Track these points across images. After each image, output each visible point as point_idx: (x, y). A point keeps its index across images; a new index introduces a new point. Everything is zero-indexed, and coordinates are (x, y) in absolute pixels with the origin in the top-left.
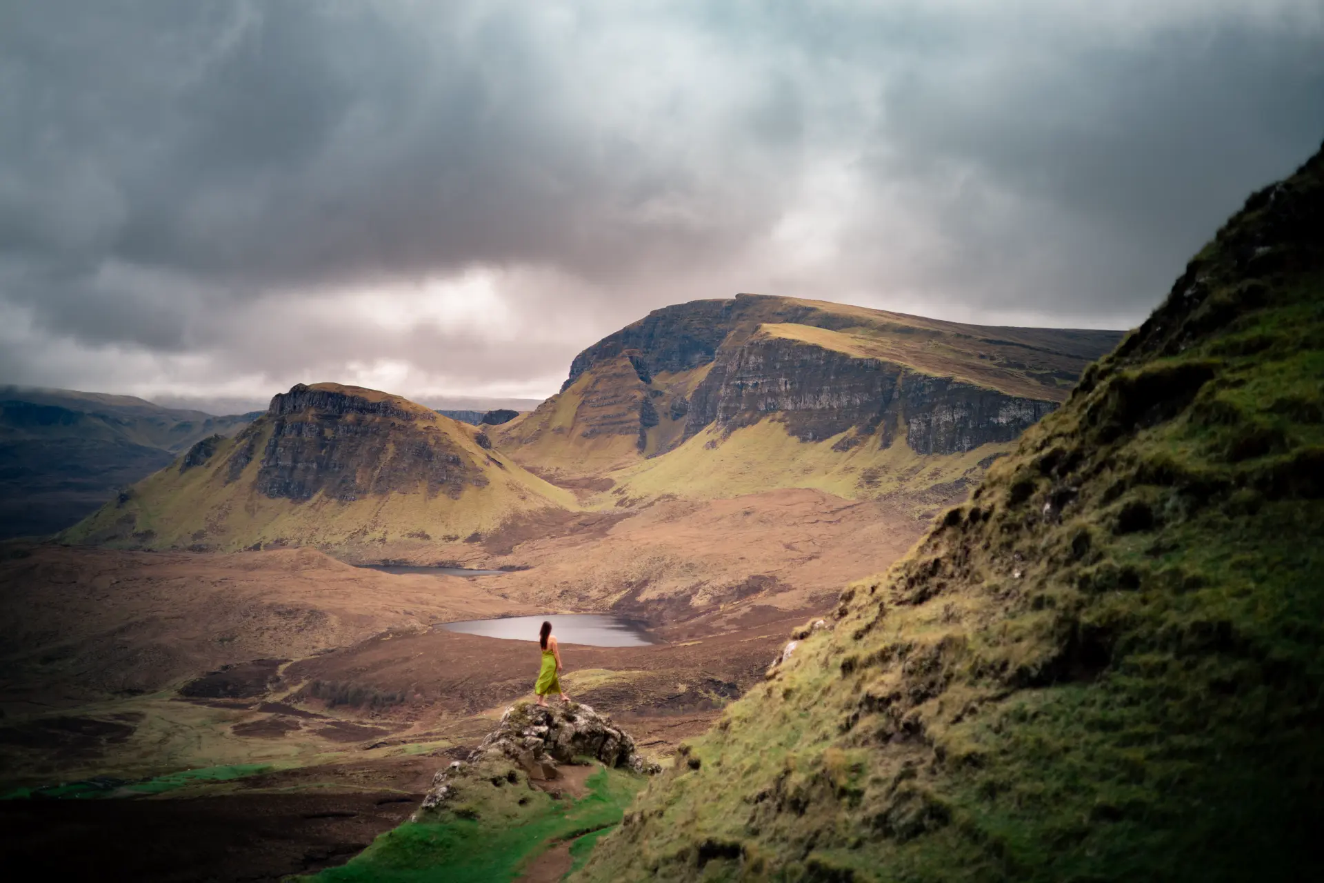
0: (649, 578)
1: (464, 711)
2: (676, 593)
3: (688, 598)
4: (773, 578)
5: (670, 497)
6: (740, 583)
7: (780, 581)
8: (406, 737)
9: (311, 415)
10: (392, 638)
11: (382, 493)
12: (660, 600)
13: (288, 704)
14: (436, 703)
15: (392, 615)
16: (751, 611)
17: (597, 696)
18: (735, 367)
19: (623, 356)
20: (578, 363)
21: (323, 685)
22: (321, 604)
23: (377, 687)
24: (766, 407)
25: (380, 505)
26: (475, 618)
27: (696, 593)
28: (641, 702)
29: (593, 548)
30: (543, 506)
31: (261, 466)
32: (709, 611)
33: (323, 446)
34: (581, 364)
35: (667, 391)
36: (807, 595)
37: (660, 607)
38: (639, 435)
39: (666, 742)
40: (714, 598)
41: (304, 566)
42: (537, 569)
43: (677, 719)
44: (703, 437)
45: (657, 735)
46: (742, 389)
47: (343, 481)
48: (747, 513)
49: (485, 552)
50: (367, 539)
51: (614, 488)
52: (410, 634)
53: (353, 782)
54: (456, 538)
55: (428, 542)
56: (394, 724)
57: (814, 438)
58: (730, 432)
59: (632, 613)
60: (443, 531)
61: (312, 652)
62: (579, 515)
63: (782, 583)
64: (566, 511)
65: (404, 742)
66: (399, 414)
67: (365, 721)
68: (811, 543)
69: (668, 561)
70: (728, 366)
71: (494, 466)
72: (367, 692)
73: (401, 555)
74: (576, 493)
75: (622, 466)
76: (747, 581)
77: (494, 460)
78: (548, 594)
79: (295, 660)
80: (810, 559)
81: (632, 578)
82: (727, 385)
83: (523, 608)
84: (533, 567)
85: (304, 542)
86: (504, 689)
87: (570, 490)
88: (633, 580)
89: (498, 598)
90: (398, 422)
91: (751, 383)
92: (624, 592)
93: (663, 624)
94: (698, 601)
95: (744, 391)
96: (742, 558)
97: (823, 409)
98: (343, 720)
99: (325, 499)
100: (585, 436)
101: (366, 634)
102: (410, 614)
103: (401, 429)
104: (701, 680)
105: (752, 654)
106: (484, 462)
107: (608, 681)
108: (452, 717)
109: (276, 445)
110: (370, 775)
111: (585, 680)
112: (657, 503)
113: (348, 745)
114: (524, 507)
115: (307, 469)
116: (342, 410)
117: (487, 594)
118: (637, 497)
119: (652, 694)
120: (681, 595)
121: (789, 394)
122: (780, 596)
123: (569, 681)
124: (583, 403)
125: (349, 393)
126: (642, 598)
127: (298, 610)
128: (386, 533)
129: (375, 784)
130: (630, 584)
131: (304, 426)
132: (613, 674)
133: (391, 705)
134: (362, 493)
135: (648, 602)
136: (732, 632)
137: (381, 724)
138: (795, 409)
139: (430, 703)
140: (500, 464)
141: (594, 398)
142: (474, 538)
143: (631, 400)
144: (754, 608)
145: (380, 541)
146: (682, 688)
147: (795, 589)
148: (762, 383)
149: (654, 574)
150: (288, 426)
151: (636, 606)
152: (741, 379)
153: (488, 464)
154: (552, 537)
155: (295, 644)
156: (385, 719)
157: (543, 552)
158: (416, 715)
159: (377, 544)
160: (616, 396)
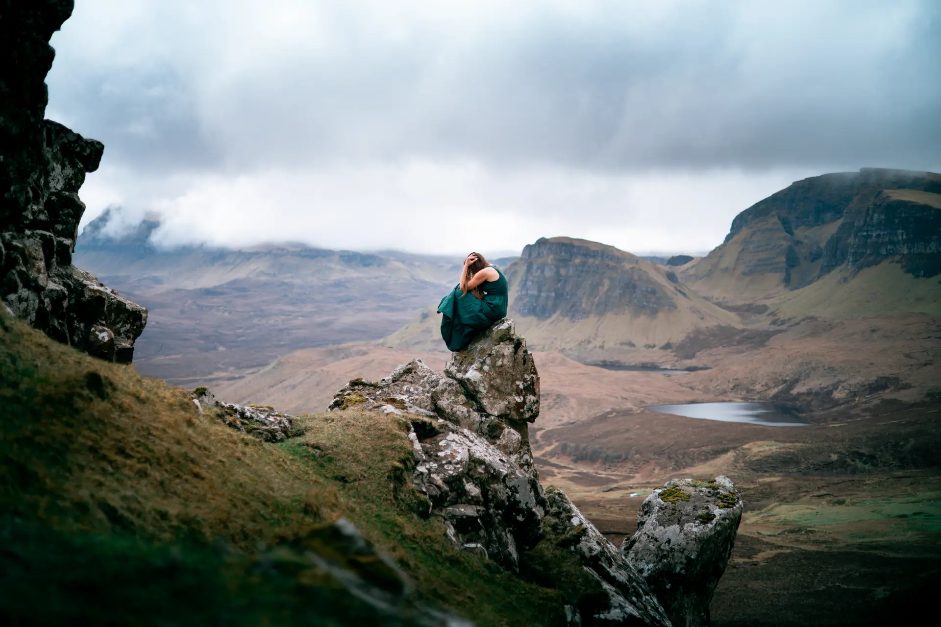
0: (800, 377)
1: (671, 468)
2: (820, 388)
3: (830, 393)
4: (897, 379)
5: (812, 318)
6: (871, 382)
7: (902, 381)
8: (633, 484)
9: (550, 259)
10: (616, 416)
11: (601, 314)
12: (809, 393)
13: (545, 459)
14: (651, 461)
15: (613, 399)
16: (881, 402)
17: (770, 460)
18: (862, 223)
19: (773, 216)
20: (738, 221)
21: (569, 446)
22: (563, 391)
23: (608, 448)
24: (887, 252)
25: (599, 323)
26: (672, 403)
27: (836, 389)
28: (803, 466)
29: (756, 355)
30: (716, 324)
31: (516, 295)
32: (847, 402)
33: (559, 281)
34: (740, 222)
35: (806, 241)
36: (925, 392)
37: (809, 399)
38: (785, 274)
39: (832, 495)
40: (851, 392)
41: (551, 364)
42: (714, 369)
43: (839, 479)
44: (836, 274)
45: (825, 490)
46: (867, 239)
47: (573, 306)
48: (873, 331)
49: (675, 356)
50: (590, 346)
51: (768, 312)
52: (627, 413)
53: (612, 512)
54: (654, 346)
55: (633, 349)
56: (622, 475)
57: (925, 276)
58: (858, 271)
59: (787, 402)
60: (645, 342)
61: (559, 423)
62: (743, 331)
63: (904, 382)
64: (734, 328)
65: (631, 488)
66: (612, 258)
67: (600, 472)
68: (925, 354)
69: (814, 365)
70: (856, 221)
71: (680, 296)
72: (600, 453)
73: (615, 358)
74: (740, 315)
75: (772, 296)
76: (876, 381)
77: (680, 291)
78: (725, 386)
79: (547, 429)
80: (925, 365)
81: (787, 376)
82: (856, 236)
83: (705, 397)
84: (711, 368)
85: (547, 347)
86: (700, 454)
87: (736, 313)
88: (788, 378)
89: (688, 389)
90: (612, 264)
91: (874, 234)
92: (781, 387)
93: (812, 411)
94: (837, 395)
95: (869, 240)
96: (872, 364)
97: (933, 253)
98: (585, 471)
99: (561, 318)
100: (744, 274)
101: (597, 412)
102: (626, 399)
103: (614, 269)
104: (848, 451)
105: (887, 434)
106: (673, 292)
107: (778, 450)
108: (663, 472)
109: (526, 280)
110: (623, 508)
111: (761, 449)
112: (802, 323)
113: (591, 488)
114: (703, 325)
115: (548, 297)
116: (572, 255)
117: (679, 386)
118: (786, 318)
119: (811, 461)
120: (825, 390)
121: (905, 242)
122: (903, 392)
123: (749, 449)
124: (743, 250)
125: (576, 244)
126: (795, 391)
127: (548, 394)
128: (604, 342)
129: (627, 515)
130: (785, 381)
131: (546, 267)
132: (782, 445)
133: (618, 462)
134: (586, 314)
135: (799, 394)
136: (867, 417)
137: (611, 475)
138: (910, 253)
139: (647, 462)
140: (684, 294)
141: (751, 247)
142: (667, 346)
143: (778, 248)
144: (883, 401)
145: (600, 347)
146: (834, 457)
147: (914, 387)
148: (884, 234)
149: (804, 374)
150: (535, 267)
151: (790, 397)
152: (867, 231)
153: (676, 294)
154: (724, 347)
155: (547, 417)
156: (614, 471)
157: (718, 357)
158: (636, 469)
159: (597, 349)
160: (767, 245)
